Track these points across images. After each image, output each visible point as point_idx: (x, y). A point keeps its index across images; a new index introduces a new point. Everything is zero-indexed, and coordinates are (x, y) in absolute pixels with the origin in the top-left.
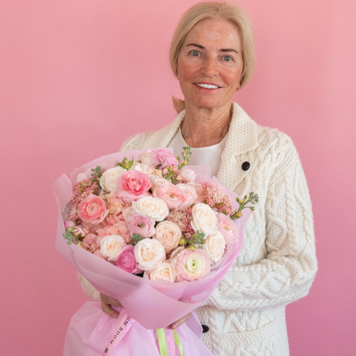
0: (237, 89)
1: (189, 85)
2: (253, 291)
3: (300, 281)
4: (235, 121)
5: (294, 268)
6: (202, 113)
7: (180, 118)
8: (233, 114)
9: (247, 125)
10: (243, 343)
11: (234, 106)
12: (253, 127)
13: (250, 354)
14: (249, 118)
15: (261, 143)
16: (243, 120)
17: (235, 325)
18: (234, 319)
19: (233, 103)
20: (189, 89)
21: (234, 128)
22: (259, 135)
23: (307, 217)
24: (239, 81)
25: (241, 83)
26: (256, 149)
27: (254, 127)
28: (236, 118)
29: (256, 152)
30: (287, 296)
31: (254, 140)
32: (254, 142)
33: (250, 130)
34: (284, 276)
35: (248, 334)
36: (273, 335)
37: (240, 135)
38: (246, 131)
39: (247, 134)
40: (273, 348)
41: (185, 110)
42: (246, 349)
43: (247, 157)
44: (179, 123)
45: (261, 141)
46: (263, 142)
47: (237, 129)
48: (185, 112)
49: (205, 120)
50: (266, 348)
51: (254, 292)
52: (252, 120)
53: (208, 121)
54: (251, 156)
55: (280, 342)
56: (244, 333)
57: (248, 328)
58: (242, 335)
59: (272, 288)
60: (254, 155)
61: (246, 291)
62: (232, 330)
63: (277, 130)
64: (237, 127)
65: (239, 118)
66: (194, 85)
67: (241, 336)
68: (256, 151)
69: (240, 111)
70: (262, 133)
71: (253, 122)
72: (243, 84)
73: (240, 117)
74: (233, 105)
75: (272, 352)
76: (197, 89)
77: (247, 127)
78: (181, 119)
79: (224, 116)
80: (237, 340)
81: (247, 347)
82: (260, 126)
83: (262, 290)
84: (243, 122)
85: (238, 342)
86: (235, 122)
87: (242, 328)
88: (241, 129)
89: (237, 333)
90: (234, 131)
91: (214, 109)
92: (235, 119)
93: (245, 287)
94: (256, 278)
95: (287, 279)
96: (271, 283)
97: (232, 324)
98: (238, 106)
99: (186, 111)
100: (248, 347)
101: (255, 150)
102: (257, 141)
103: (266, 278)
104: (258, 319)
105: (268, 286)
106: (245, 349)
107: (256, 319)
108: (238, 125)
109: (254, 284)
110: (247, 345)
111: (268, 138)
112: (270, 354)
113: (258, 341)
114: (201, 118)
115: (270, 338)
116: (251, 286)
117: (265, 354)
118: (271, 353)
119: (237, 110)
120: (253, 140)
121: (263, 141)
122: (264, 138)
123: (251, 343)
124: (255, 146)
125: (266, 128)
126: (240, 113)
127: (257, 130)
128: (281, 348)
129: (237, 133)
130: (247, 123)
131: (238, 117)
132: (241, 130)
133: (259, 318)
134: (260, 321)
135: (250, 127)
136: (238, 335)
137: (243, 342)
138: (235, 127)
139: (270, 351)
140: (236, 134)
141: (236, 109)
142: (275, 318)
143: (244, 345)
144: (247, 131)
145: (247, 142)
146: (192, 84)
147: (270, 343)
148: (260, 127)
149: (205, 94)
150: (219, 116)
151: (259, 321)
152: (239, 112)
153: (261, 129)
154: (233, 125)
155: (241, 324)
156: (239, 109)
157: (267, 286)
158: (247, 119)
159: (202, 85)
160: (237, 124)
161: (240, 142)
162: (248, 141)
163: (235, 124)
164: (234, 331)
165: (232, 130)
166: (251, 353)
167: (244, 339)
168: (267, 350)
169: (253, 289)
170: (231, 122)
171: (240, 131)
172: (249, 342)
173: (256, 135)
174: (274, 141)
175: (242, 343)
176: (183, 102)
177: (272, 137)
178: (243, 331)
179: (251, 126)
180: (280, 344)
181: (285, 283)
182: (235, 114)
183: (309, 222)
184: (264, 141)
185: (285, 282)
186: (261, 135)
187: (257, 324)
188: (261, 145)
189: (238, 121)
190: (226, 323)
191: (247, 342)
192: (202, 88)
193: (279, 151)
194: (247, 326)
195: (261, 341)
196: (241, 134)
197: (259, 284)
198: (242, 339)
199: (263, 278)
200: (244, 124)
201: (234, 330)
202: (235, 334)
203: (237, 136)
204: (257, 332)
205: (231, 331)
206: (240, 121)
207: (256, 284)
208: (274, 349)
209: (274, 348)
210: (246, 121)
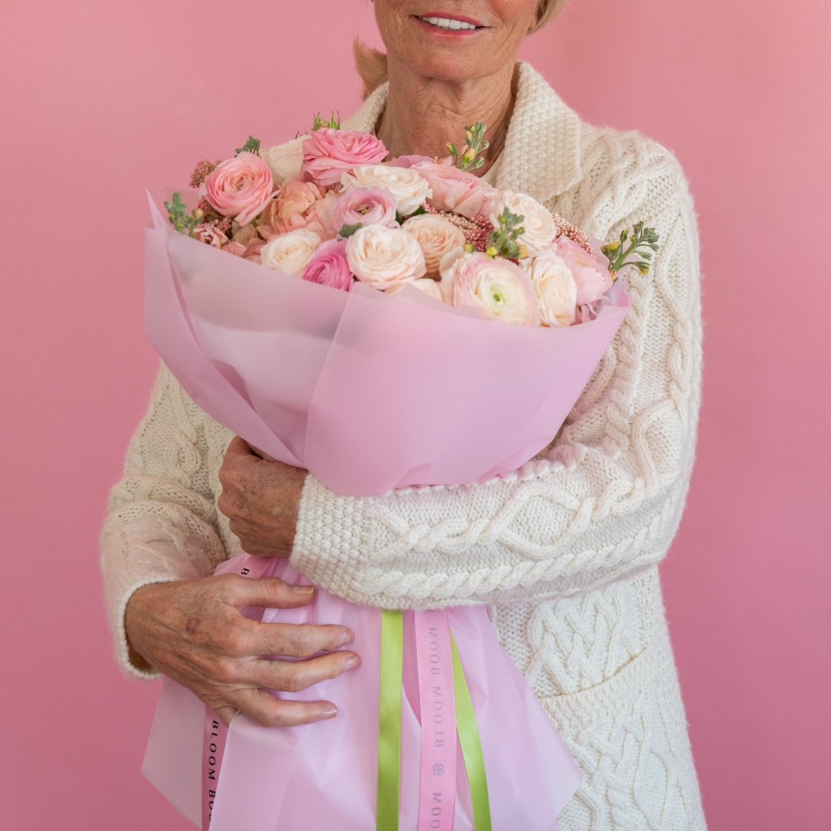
0: (530, 29)
1: (400, 21)
2: (474, 542)
3: (622, 503)
4: (523, 115)
5: (602, 467)
6: (437, 93)
7: (374, 105)
8: (518, 94)
9: (555, 125)
10: (570, 722)
11: (520, 70)
12: (569, 129)
13: (588, 749)
14: (562, 104)
15: (592, 171)
16: (543, 111)
17: (551, 677)
18: (550, 660)
19: (520, 63)
20: (400, 30)
21: (518, 136)
22: (587, 150)
23: (680, 339)
24: (535, 9)
25: (540, 15)
26: (579, 187)
27: (573, 130)
28: (525, 105)
29: (577, 195)
30: (588, 553)
31: (572, 163)
32: (572, 169)
33: (562, 137)
34: (572, 492)
35: (583, 700)
36: (640, 692)
37: (536, 153)
38: (550, 142)
39: (552, 150)
40: (643, 726)
41: (387, 84)
42: (576, 739)
43: (555, 208)
44: (374, 120)
45: (593, 165)
46: (596, 167)
47: (528, 136)
48: (387, 89)
49: (444, 111)
50: (626, 730)
51: (476, 544)
52: (569, 110)
53: (454, 114)
54: (565, 205)
55: (659, 708)
56: (572, 697)
57: (583, 682)
58: (568, 703)
59: (535, 526)
60: (573, 203)
61: (450, 546)
62: (543, 690)
63: (636, 136)
64: (528, 132)
65: (533, 106)
66: (413, 19)
67: (564, 706)
68: (578, 192)
69: (536, 84)
70: (596, 146)
71: (572, 115)
72: (545, 17)
73: (536, 104)
74: (519, 67)
75: (642, 739)
76: (422, 30)
77: (555, 132)
78: (378, 110)
79: (493, 104)
80: (553, 716)
81: (579, 732)
82: (590, 127)
83: (504, 537)
84: (545, 117)
85: (556, 722)
86: (521, 119)
87: (569, 684)
88: (537, 137)
89: (555, 699)
90: (518, 145)
91: (468, 85)
92: (522, 110)
93: (448, 536)
94: (484, 502)
95: (581, 500)
96: (530, 514)
97: (543, 674)
98: (532, 71)
99: (391, 87)
100: (582, 733)
101: (575, 191)
102: (578, 167)
103: (515, 501)
104: (605, 653)
105: (523, 523)
106: (573, 740)
107: (601, 653)
108: (529, 127)
109: (477, 523)
110: (580, 728)
111: (610, 157)
112: (636, 744)
113: (607, 714)
114: (433, 106)
115: (633, 701)
116: (468, 529)
117: (623, 746)
118: (638, 742)
119: (530, 82)
120: (569, 165)
121: (596, 164)
122: (599, 155)
123: (591, 721)
124: (573, 180)
125: (607, 131)
126: (535, 91)
127: (582, 139)
128: (663, 724)
129: (527, 149)
130: (556, 118)
131: (531, 104)
132: (537, 140)
133: (608, 650)
134: (611, 659)
135: (563, 131)
136: (557, 703)
137: (570, 720)
138: (521, 132)
139: (636, 738)
140: (525, 151)
141: (527, 79)
142: (646, 646)
143: (572, 729)
144: (553, 142)
145: (554, 170)
146: (408, 18)
147: (634, 717)
148: (591, 129)
149: (442, 45)
150: (482, 104)
151: (607, 658)
152: (534, 87)
153: (593, 132)
154: (517, 127)
155: (567, 673)
156: (534, 79)
157: (521, 524)
158: (555, 106)
159: (434, 21)
160: (527, 123)
161: (535, 172)
162: (556, 169)
163: (522, 123)
164: (547, 693)
165: (514, 139)
166: (589, 747)
167: (573, 712)
168: (628, 735)
169: (474, 535)
170: (513, 118)
171: (535, 143)
172: (586, 719)
173: (578, 152)
174: (624, 162)
175: (568, 724)
176: (382, 59)
177: (620, 153)
178: (571, 691)
179: (564, 128)
180: (661, 714)
181: (577, 513)
182: (524, 93)
183: (685, 353)
184: (599, 165)
185: (576, 507)
186: (593, 149)
187: (603, 668)
188: (592, 177)
189: (531, 114)
190: (527, 673)
191: (579, 718)
192: (434, 26)
193: (633, 182)
194: (581, 675)
195: (613, 713)
196: (538, 150)
197: (492, 519)
198: (567, 714)
199: (509, 499)
200: (547, 121)
201: (546, 689)
202: (549, 700)
203: (526, 157)
204: (603, 690)
205: (538, 691)
206: (535, 114)
207: (485, 521)
208: (646, 730)
209: (646, 726)
210: (553, 114)
